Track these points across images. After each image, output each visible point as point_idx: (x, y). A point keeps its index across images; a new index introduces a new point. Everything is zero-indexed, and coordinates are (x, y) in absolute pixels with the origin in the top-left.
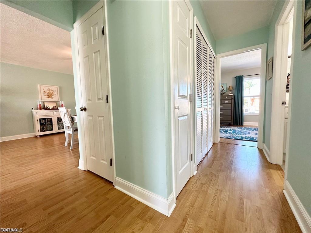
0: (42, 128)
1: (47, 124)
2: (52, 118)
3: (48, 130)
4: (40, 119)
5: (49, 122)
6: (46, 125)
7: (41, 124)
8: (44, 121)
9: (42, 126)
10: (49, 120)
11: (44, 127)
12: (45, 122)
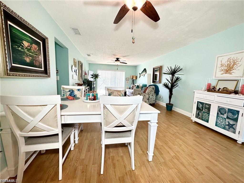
0: (197, 113)
1: (204, 110)
2: (210, 105)
3: (203, 118)
4: (198, 102)
5: (206, 109)
6: (202, 112)
7: (198, 108)
8: (201, 106)
9: (198, 112)
10: (207, 106)
11: (200, 113)
12: (202, 108)
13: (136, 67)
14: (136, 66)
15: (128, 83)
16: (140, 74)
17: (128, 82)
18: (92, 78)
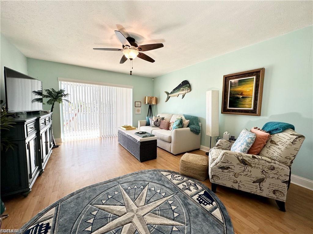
13: (153, 80)
14: (153, 78)
15: (140, 113)
16: (168, 93)
17: (138, 111)
18: (40, 100)
